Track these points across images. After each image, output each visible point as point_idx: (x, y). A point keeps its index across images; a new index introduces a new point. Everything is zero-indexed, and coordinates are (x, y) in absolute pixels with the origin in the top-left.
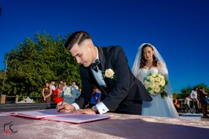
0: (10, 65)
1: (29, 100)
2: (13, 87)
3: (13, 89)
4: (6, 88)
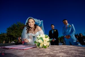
1: (13, 42)
2: (9, 38)
4: (6, 39)
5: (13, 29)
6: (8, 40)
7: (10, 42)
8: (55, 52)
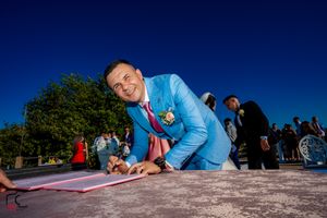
0: (32, 118)
2: (36, 145)
3: (37, 148)
4: (26, 147)
5: (48, 104)
6: (35, 154)
7: (43, 162)
8: (250, 190)
